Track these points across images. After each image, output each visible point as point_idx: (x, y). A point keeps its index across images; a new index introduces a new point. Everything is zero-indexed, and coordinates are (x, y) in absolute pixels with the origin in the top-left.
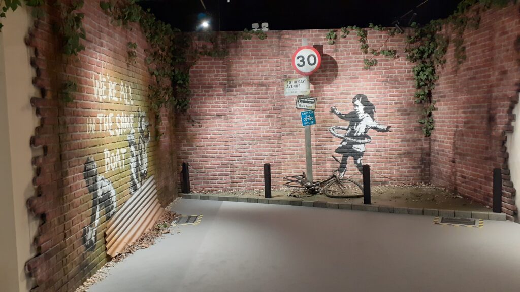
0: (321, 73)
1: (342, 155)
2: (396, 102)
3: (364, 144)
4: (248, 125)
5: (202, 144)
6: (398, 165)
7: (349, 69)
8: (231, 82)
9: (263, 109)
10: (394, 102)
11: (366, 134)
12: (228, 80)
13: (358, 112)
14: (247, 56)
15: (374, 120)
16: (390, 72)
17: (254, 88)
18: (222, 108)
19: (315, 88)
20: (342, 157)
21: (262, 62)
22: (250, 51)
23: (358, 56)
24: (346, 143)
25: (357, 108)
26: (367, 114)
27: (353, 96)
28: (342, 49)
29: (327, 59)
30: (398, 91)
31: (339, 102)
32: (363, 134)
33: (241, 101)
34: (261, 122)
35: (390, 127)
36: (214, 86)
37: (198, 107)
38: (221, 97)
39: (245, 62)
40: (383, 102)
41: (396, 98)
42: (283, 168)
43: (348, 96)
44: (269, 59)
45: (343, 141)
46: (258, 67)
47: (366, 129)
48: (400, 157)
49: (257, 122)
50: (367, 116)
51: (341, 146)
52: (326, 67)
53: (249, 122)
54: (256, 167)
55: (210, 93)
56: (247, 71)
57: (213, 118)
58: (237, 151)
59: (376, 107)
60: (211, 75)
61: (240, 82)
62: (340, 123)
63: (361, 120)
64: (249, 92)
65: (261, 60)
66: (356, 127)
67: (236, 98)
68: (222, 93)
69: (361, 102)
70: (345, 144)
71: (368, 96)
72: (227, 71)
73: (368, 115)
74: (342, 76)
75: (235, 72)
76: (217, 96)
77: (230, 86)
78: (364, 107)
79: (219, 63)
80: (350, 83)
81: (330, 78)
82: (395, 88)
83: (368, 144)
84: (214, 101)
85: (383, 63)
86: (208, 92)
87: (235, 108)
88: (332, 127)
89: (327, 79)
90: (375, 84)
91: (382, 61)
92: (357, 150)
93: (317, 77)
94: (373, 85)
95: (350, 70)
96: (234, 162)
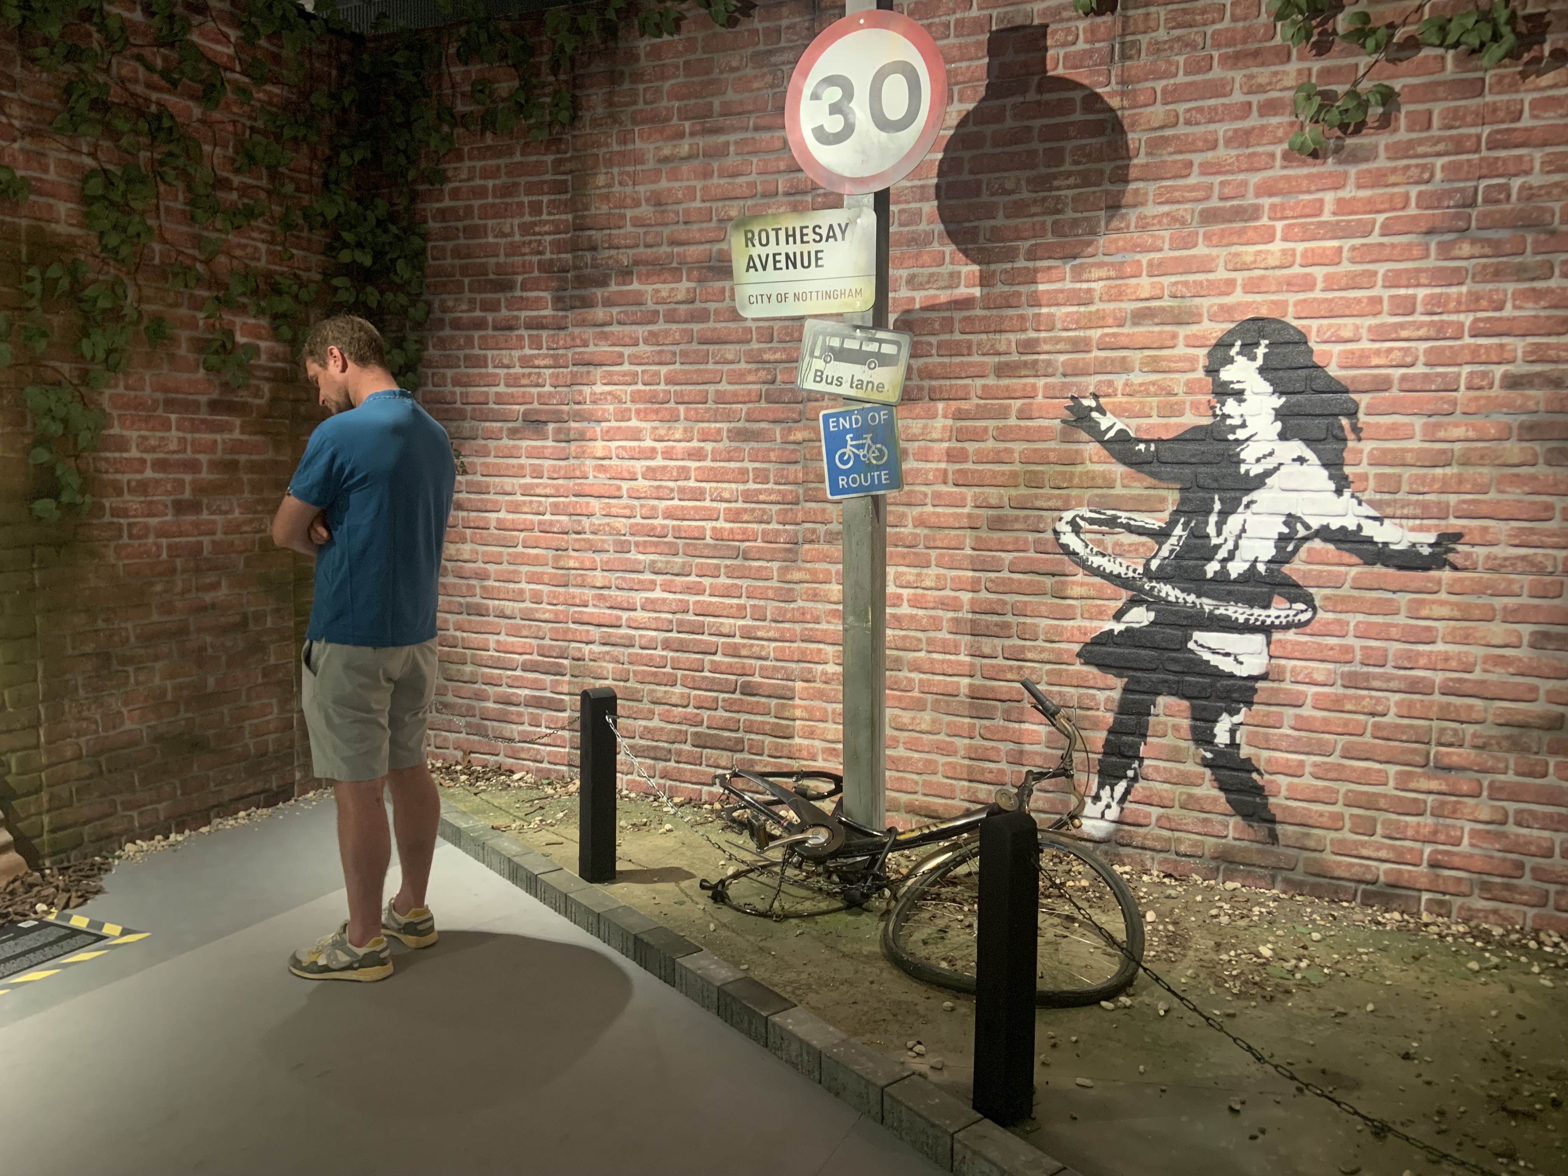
0: (1025, 195)
1: (1119, 683)
2: (1520, 368)
3: (1266, 630)
4: (651, 473)
5: (466, 549)
6: (1497, 792)
7: (1197, 159)
8: (588, 255)
9: (721, 398)
10: (1498, 371)
11: (1286, 569)
12: (574, 247)
13: (1241, 434)
14: (658, 120)
15: (1341, 484)
16: (1492, 169)
17: (684, 287)
18: (548, 388)
19: (985, 281)
20: (1116, 695)
21: (721, 152)
22: (674, 95)
23: (1263, 74)
24: (1152, 616)
25: (1231, 406)
26: (1297, 447)
27: (1216, 330)
28: (1162, 34)
29: (1065, 107)
30: (1538, 295)
31: (1125, 367)
32: (1261, 568)
33: (627, 351)
34: (708, 463)
35: (1457, 537)
36: (520, 278)
37: (457, 382)
38: (544, 334)
39: (650, 156)
40: (1420, 369)
41: (1519, 345)
42: (798, 713)
43: (1183, 331)
44: (756, 129)
45: (1134, 602)
46: (706, 174)
47: (1283, 539)
48: (1516, 746)
49: (693, 465)
50: (1301, 460)
51: (1118, 627)
52: (1055, 157)
53: (659, 462)
54: (678, 690)
55: (504, 312)
56: (657, 201)
57: (514, 433)
58: (601, 597)
59: (1364, 400)
60: (507, 230)
61: (625, 258)
62: (1119, 490)
63: (1260, 481)
64: (661, 308)
65: (722, 139)
66: (1220, 526)
67: (604, 336)
68: (548, 312)
69: (1262, 370)
70: (1140, 617)
71: (1313, 328)
72: (571, 206)
73: (1309, 454)
74: (1151, 210)
75: (605, 209)
76: (528, 327)
77: (583, 282)
78: (1278, 402)
79: (537, 169)
80: (1201, 250)
81: (1075, 223)
82: (1521, 273)
83: (1291, 635)
84: (516, 354)
85: (1437, 108)
86: (494, 307)
87: (599, 388)
88: (1068, 516)
89: (1056, 227)
90: (1375, 254)
91: (1429, 92)
92: (1215, 660)
93: (1000, 221)
94: (1361, 255)
95: (1207, 169)
96: (587, 648)
